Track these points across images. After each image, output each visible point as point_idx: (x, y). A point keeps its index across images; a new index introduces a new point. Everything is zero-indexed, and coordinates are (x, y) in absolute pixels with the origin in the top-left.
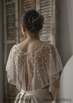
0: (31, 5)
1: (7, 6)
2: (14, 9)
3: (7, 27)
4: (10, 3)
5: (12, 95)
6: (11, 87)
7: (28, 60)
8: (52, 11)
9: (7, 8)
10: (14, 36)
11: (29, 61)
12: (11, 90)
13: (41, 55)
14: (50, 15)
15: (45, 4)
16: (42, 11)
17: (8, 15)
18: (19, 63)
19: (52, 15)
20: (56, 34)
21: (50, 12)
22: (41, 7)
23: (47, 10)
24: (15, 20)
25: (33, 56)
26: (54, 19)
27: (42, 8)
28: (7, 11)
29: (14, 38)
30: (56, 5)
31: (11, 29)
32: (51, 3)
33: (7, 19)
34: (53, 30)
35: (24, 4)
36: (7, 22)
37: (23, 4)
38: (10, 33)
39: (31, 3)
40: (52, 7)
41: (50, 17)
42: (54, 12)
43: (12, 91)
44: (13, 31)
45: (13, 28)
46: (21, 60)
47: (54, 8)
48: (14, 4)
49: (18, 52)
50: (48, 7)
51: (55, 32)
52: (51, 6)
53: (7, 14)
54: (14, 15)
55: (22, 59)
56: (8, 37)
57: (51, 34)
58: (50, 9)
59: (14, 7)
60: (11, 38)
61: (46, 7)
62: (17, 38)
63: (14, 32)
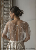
13: (24, 26)
14: (9, 8)
16: (5, 6)
22: (4, 3)
32: (10, 2)
50: (8, 4)
52: (10, 4)
55: (15, 28)
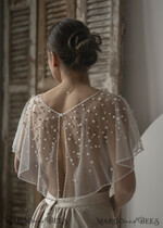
0: (65, 13)
1: (11, 12)
2: (28, 19)
3: (11, 57)
4: (18, 5)
5: (18, 202)
6: (15, 185)
7: (65, 129)
8: (112, 26)
9: (12, 17)
10: (26, 77)
11: (69, 131)
12: (16, 191)
13: (95, 118)
14: (108, 35)
15: (96, 12)
17: (14, 31)
18: (45, 135)
19: (112, 34)
20: (120, 74)
21: (108, 29)
22: (88, 17)
23: (100, 24)
24: (28, 42)
25: (79, 120)
26: (116, 44)
27: (89, 20)
28: (11, 23)
29: (25, 80)
30: (120, 14)
31: (20, 61)
32: (110, 9)
33: (10, 40)
34: (113, 66)
35: (50, 11)
36: (11, 46)
37: (47, 9)
38: (16, 69)
39: (64, 7)
40: (112, 19)
41: (108, 39)
42: (116, 29)
43: (19, 194)
44: (23, 66)
45: (24, 60)
46: (50, 129)
47: (116, 21)
48: (28, 8)
49: (42, 111)
50: (102, 18)
51: (117, 71)
52: (109, 16)
53: (11, 29)
54: (28, 32)
55: (52, 127)
56: (11, 79)
57: (108, 74)
58: (109, 23)
59: (28, 14)
60: (18, 81)
61: (98, 18)
62: (33, 81)
63: (26, 68)
